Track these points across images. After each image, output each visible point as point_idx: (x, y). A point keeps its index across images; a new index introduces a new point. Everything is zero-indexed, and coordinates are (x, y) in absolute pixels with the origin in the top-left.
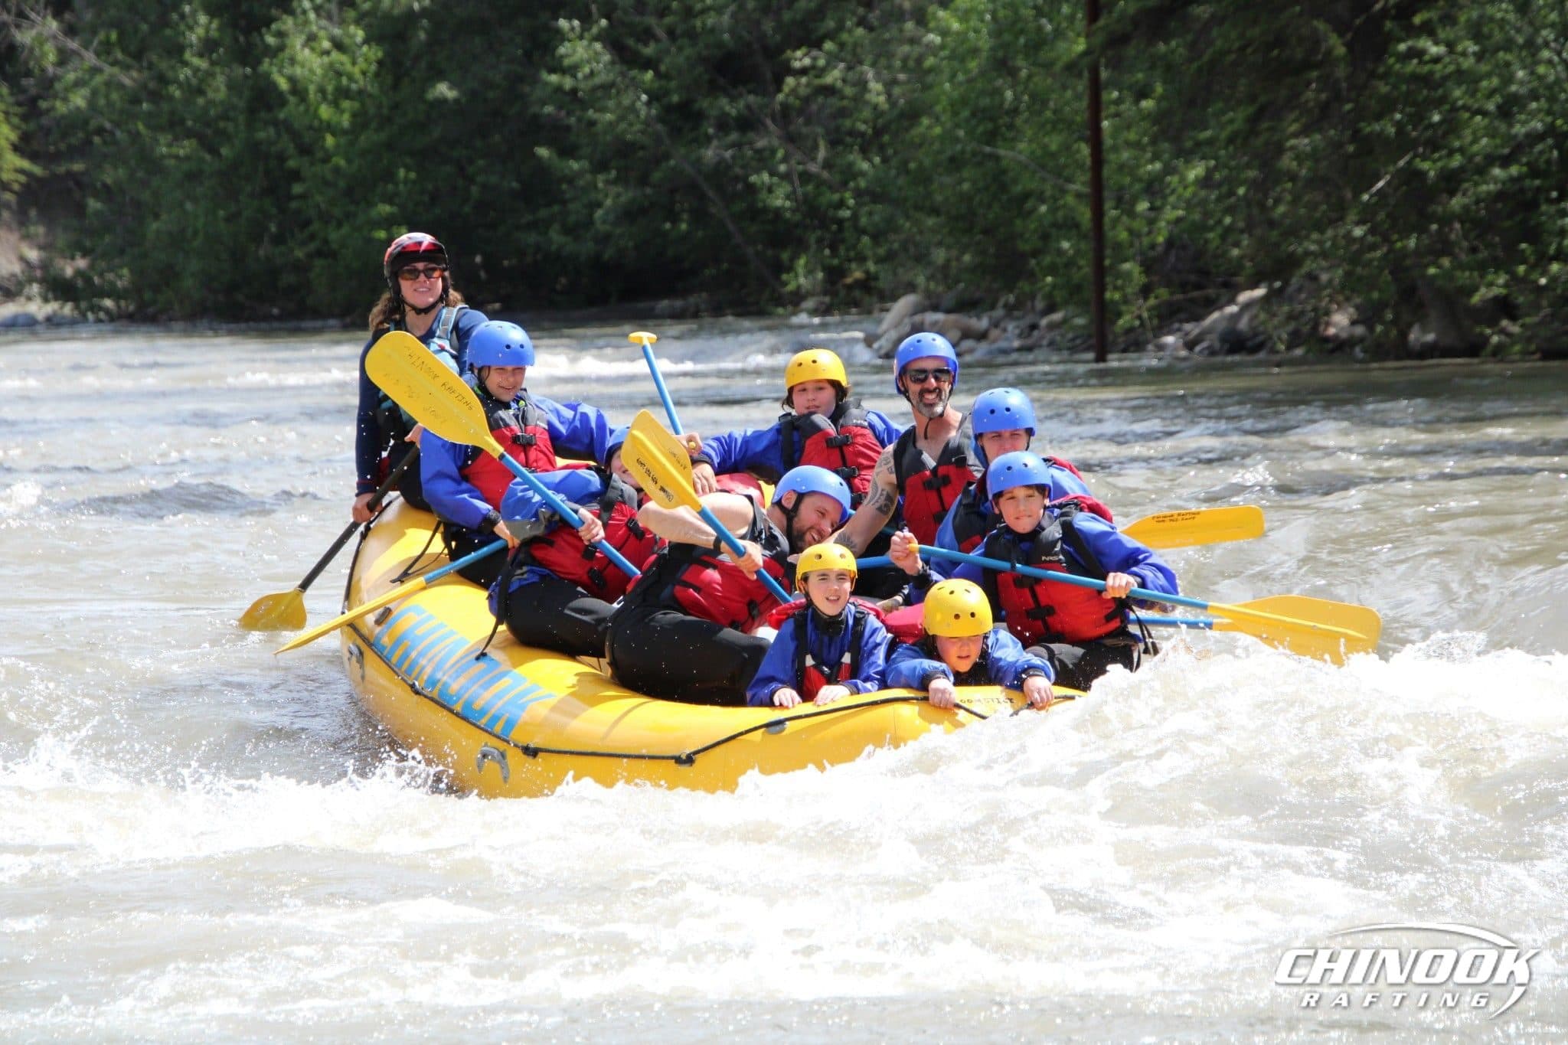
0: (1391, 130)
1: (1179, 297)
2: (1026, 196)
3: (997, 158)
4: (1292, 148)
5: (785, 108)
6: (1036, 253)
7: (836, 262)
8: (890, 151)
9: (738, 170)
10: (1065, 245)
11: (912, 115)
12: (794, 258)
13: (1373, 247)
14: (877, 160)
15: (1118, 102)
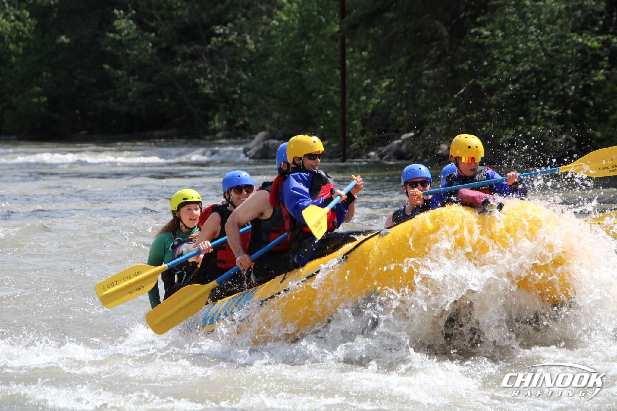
0: (466, 67)
1: (377, 135)
2: (313, 91)
3: (301, 75)
4: (426, 75)
5: (211, 50)
6: (316, 116)
7: (231, 117)
8: (255, 70)
9: (190, 77)
10: (329, 112)
11: (265, 55)
12: (214, 114)
13: (459, 117)
14: (250, 74)
15: (353, 53)
